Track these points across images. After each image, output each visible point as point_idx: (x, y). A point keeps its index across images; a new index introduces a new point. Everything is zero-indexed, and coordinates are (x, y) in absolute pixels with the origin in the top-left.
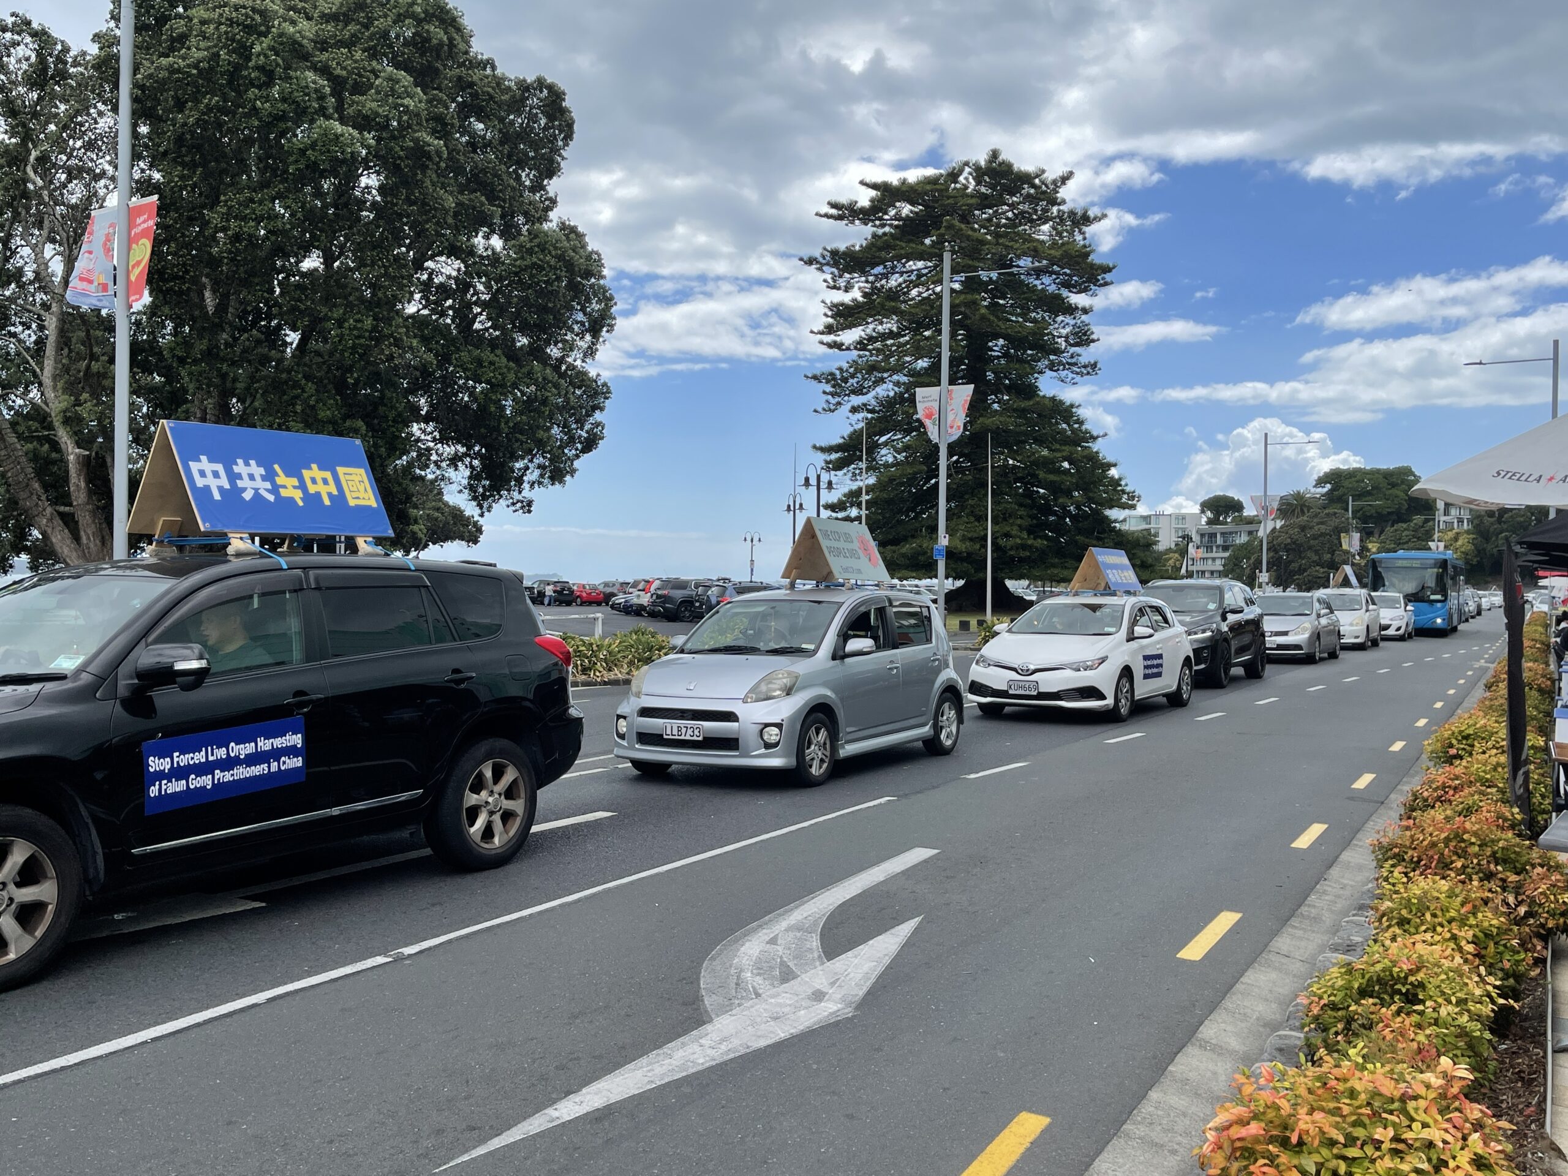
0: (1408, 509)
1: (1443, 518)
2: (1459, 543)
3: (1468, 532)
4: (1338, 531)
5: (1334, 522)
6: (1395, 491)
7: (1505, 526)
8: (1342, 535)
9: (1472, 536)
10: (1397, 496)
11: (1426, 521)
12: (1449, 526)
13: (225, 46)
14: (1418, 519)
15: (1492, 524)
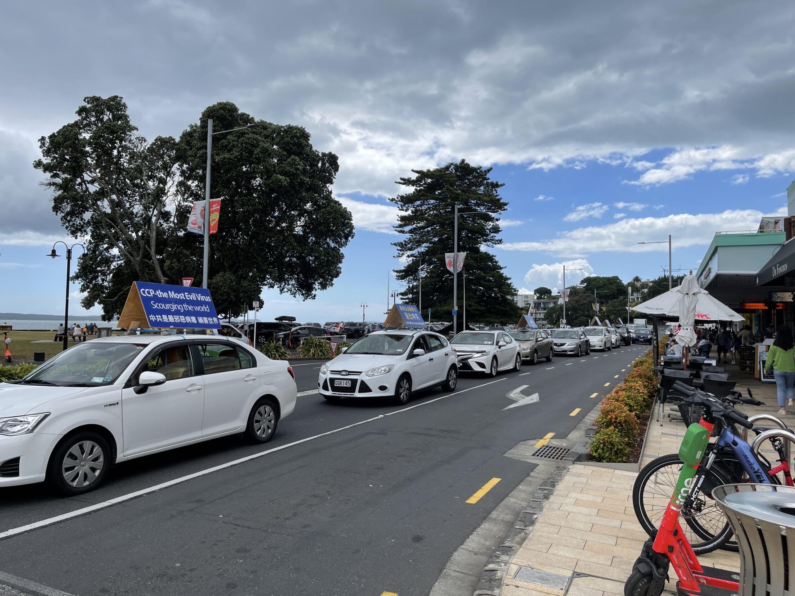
0: (617, 293)
4: (591, 302)
12: (633, 300)
13: (244, 151)
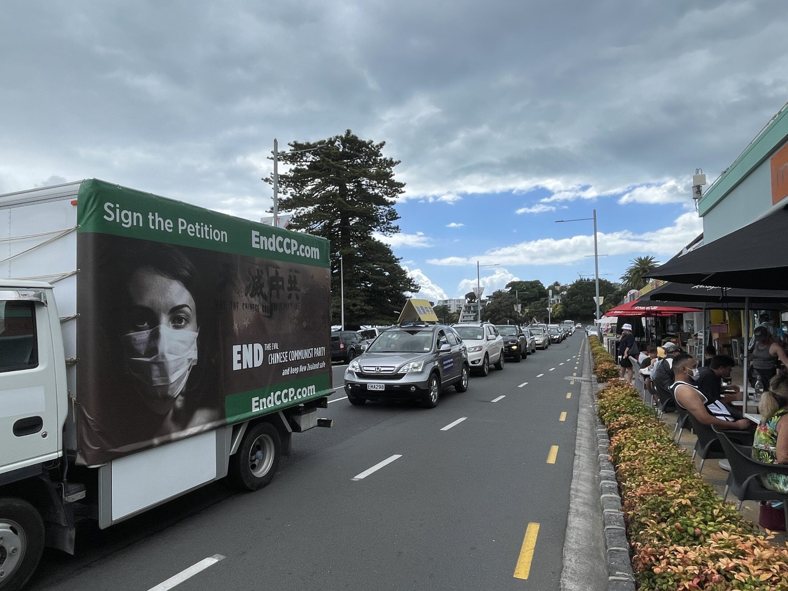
0: (539, 296)
1: (551, 299)
2: (558, 308)
3: (561, 304)
4: (513, 304)
5: (511, 300)
6: (534, 290)
7: (573, 302)
8: (515, 305)
9: (562, 306)
10: (535, 291)
11: (546, 300)
12: (554, 302)
14: (543, 299)
15: (569, 301)
